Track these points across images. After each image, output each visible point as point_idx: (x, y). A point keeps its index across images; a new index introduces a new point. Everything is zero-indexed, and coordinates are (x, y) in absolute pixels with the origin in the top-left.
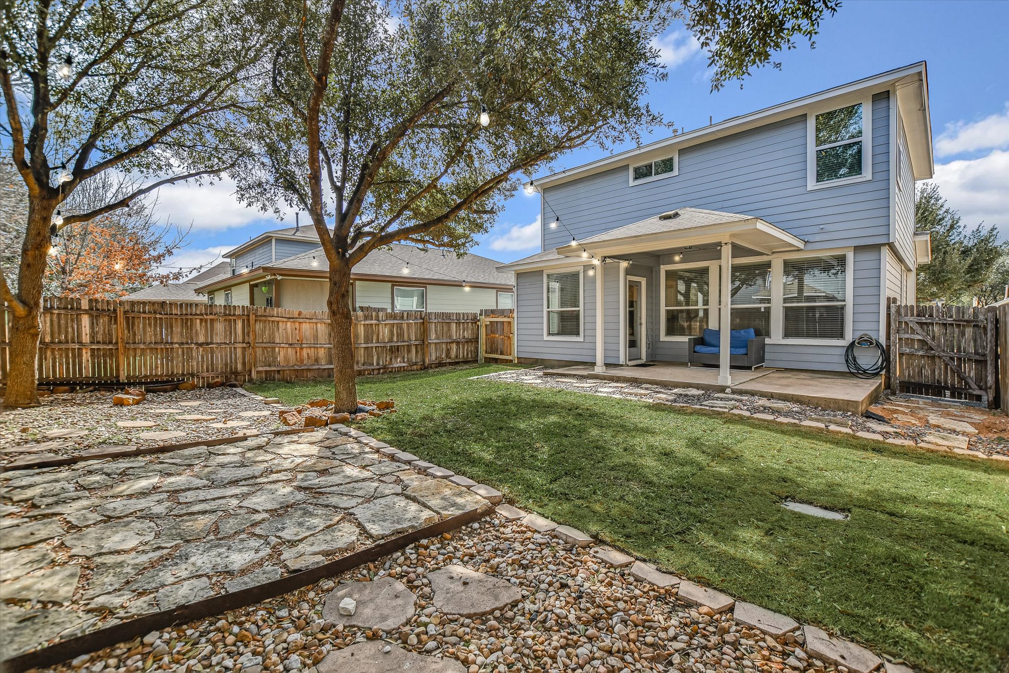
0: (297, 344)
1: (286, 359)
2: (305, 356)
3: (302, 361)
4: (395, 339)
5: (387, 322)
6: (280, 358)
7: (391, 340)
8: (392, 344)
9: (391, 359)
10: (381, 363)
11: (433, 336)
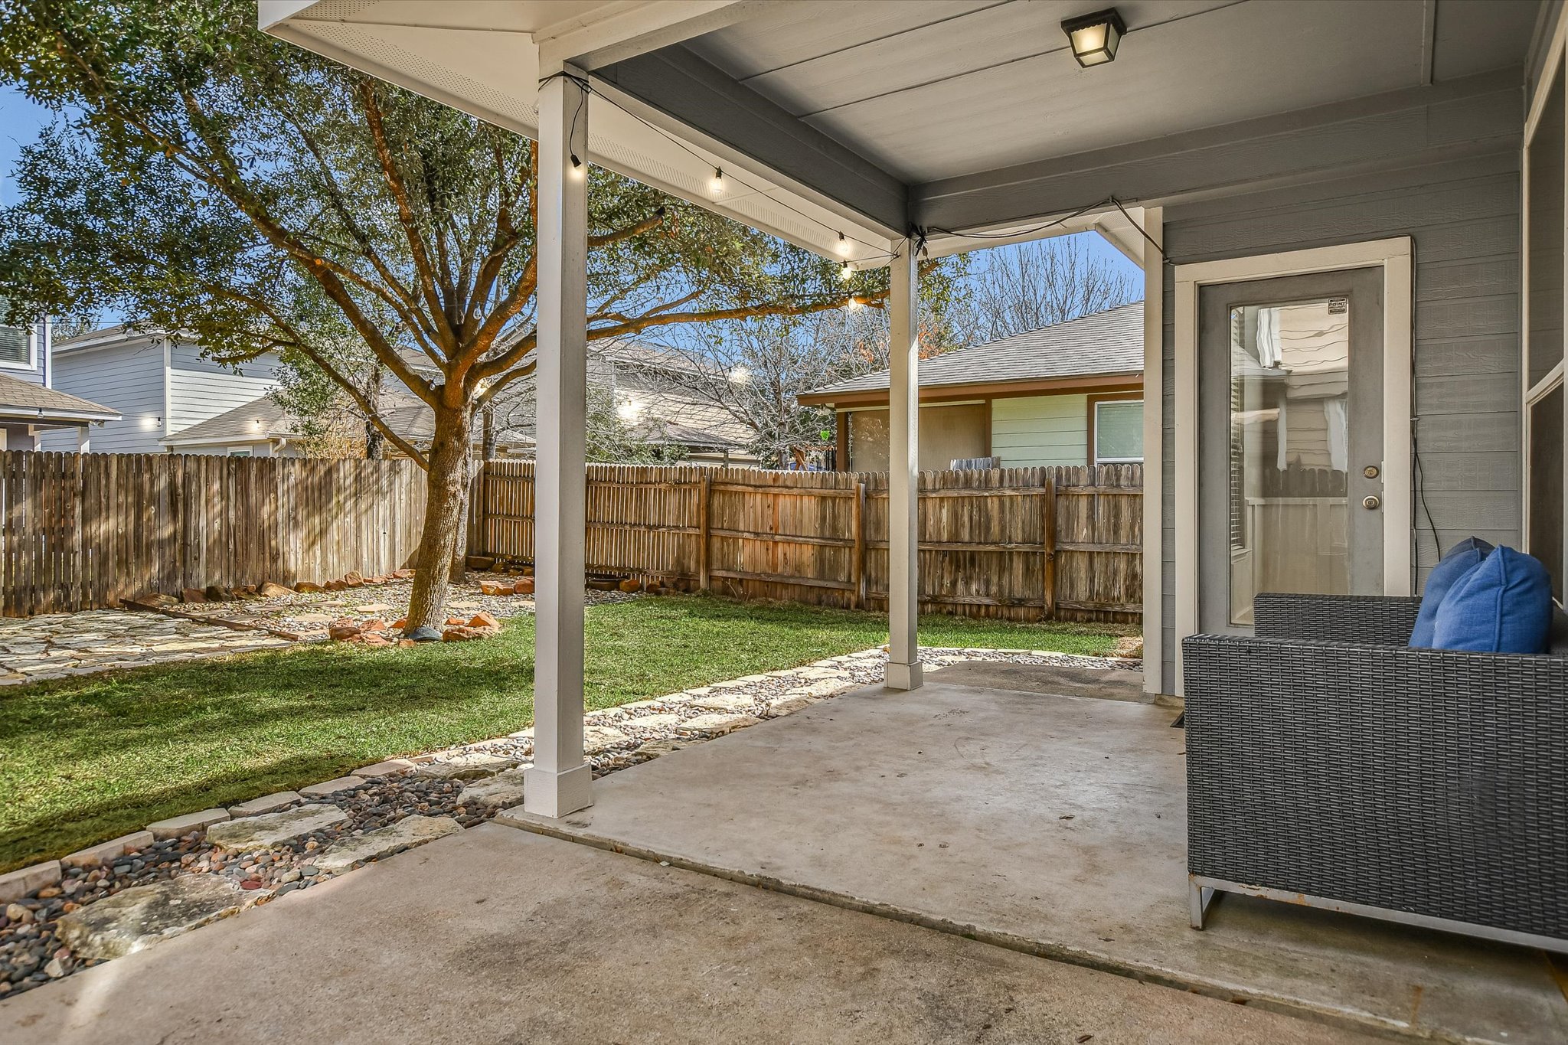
0: (769, 536)
1: (754, 561)
2: (780, 556)
3: (775, 566)
4: (965, 535)
5: (942, 494)
6: (742, 558)
7: (955, 538)
8: (959, 547)
9: (954, 584)
10: (929, 590)
11: (1083, 533)
